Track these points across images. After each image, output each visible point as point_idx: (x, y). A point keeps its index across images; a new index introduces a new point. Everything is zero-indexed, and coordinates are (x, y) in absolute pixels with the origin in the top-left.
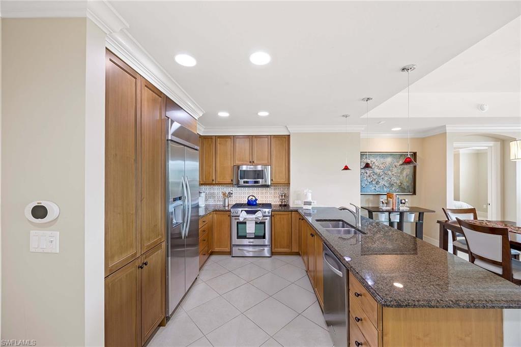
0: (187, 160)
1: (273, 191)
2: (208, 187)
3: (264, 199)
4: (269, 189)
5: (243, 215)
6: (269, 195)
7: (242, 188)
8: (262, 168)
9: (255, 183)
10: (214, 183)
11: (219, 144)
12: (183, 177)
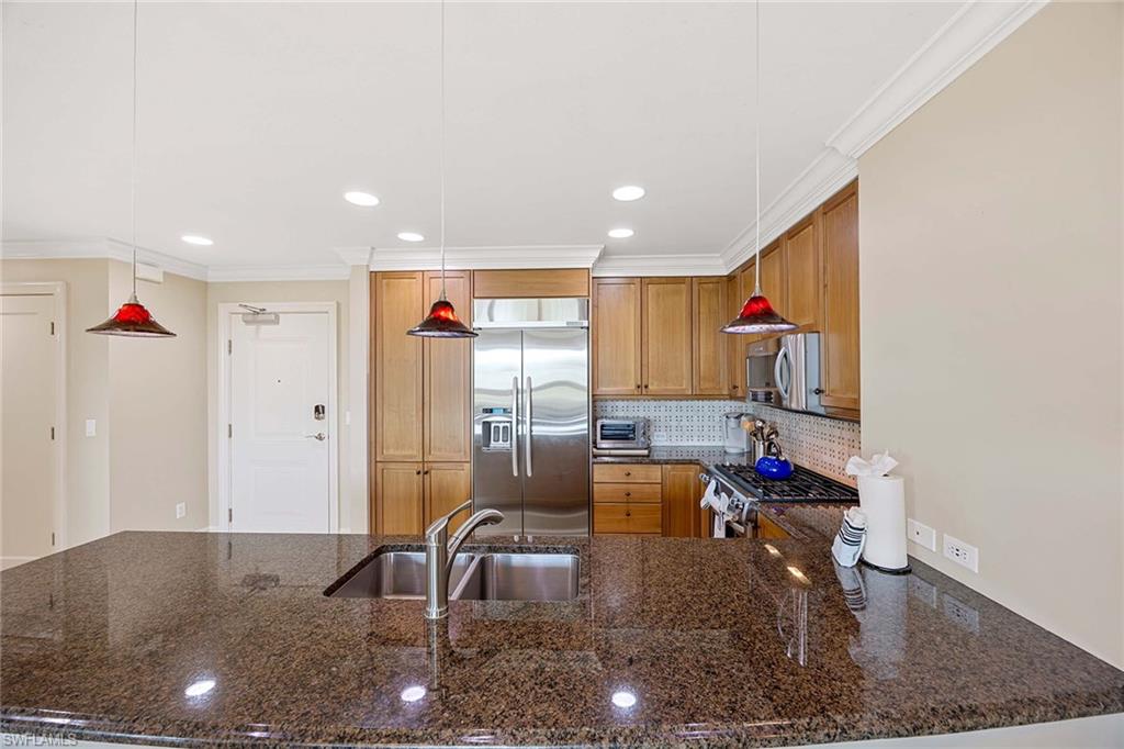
9: (766, 400)
10: (739, 394)
11: (744, 287)
12: (516, 379)
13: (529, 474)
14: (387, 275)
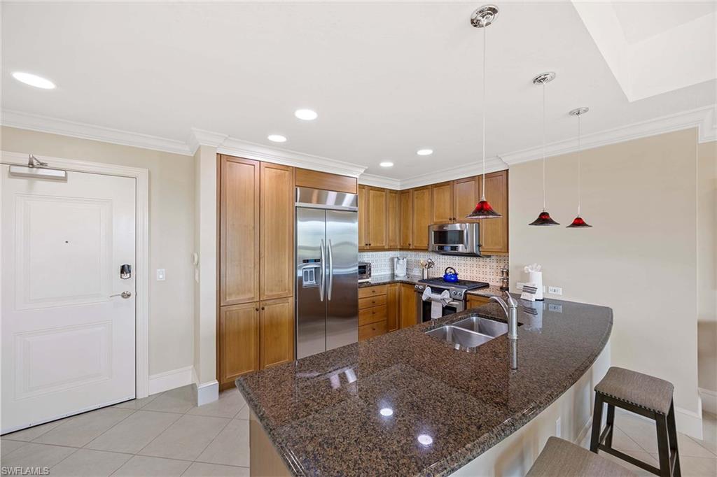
0: (329, 221)
1: (495, 264)
2: (413, 253)
3: (481, 276)
4: (488, 259)
5: (428, 293)
6: (488, 270)
7: (451, 257)
8: (461, 227)
9: (452, 250)
10: (411, 248)
11: (417, 198)
12: (322, 240)
13: (329, 299)
14: (231, 159)
